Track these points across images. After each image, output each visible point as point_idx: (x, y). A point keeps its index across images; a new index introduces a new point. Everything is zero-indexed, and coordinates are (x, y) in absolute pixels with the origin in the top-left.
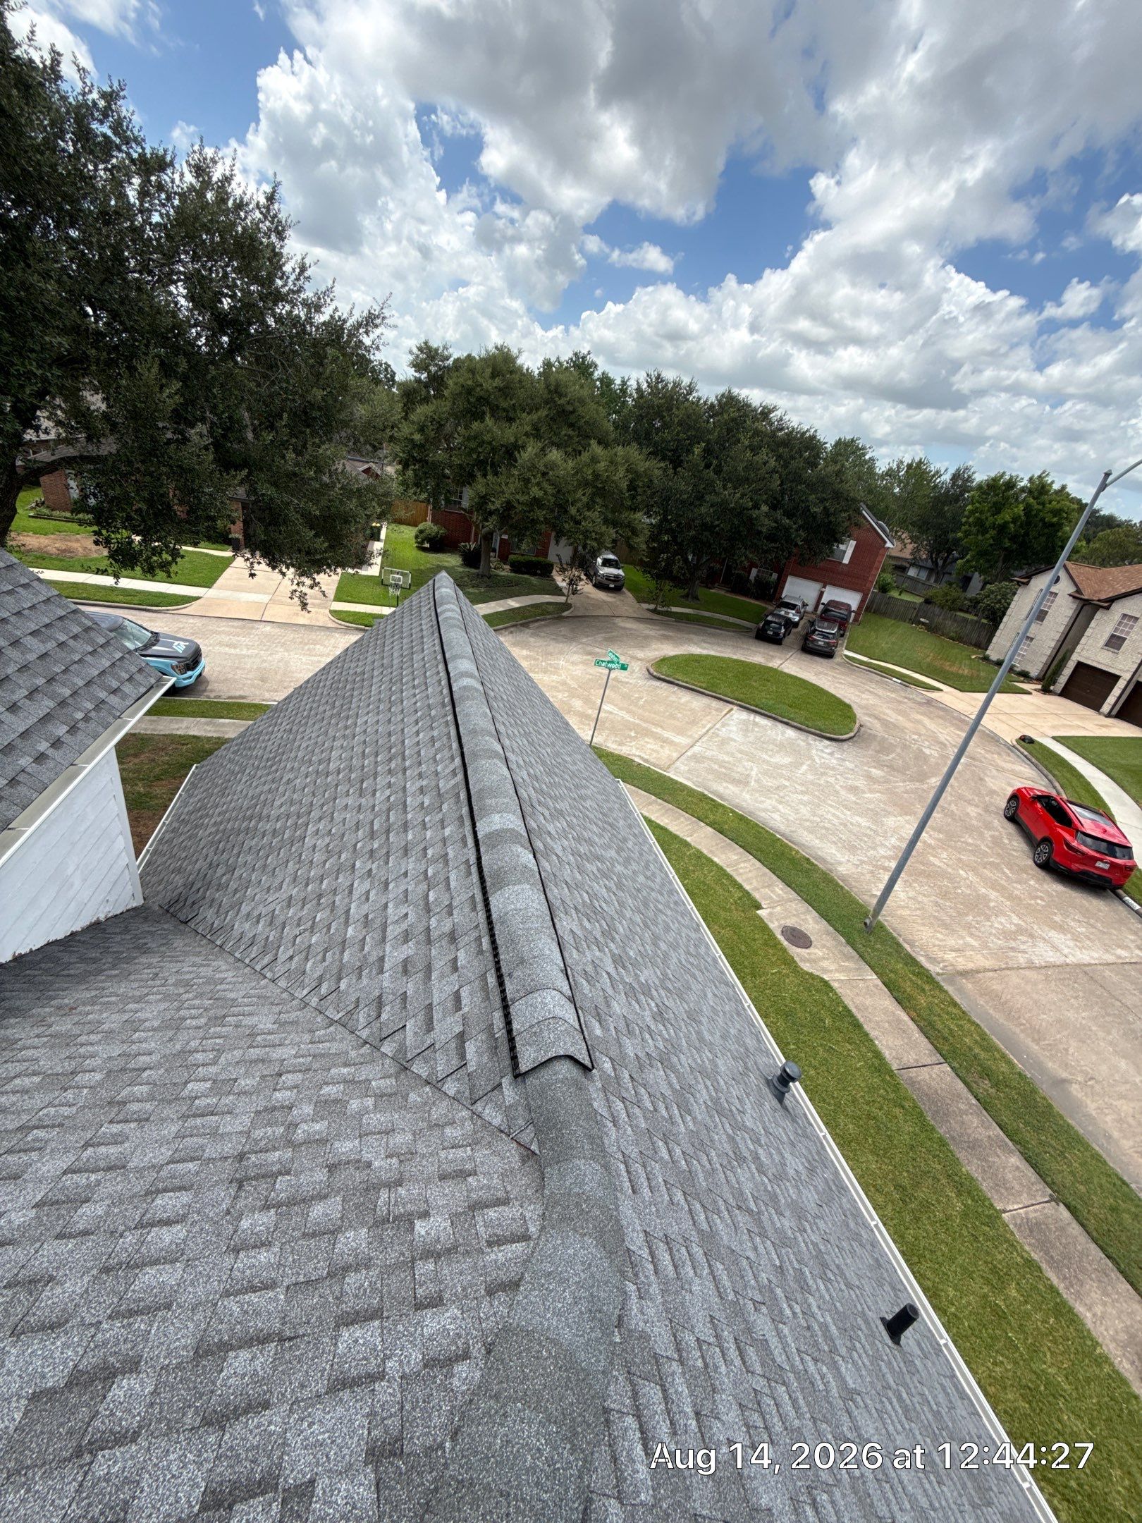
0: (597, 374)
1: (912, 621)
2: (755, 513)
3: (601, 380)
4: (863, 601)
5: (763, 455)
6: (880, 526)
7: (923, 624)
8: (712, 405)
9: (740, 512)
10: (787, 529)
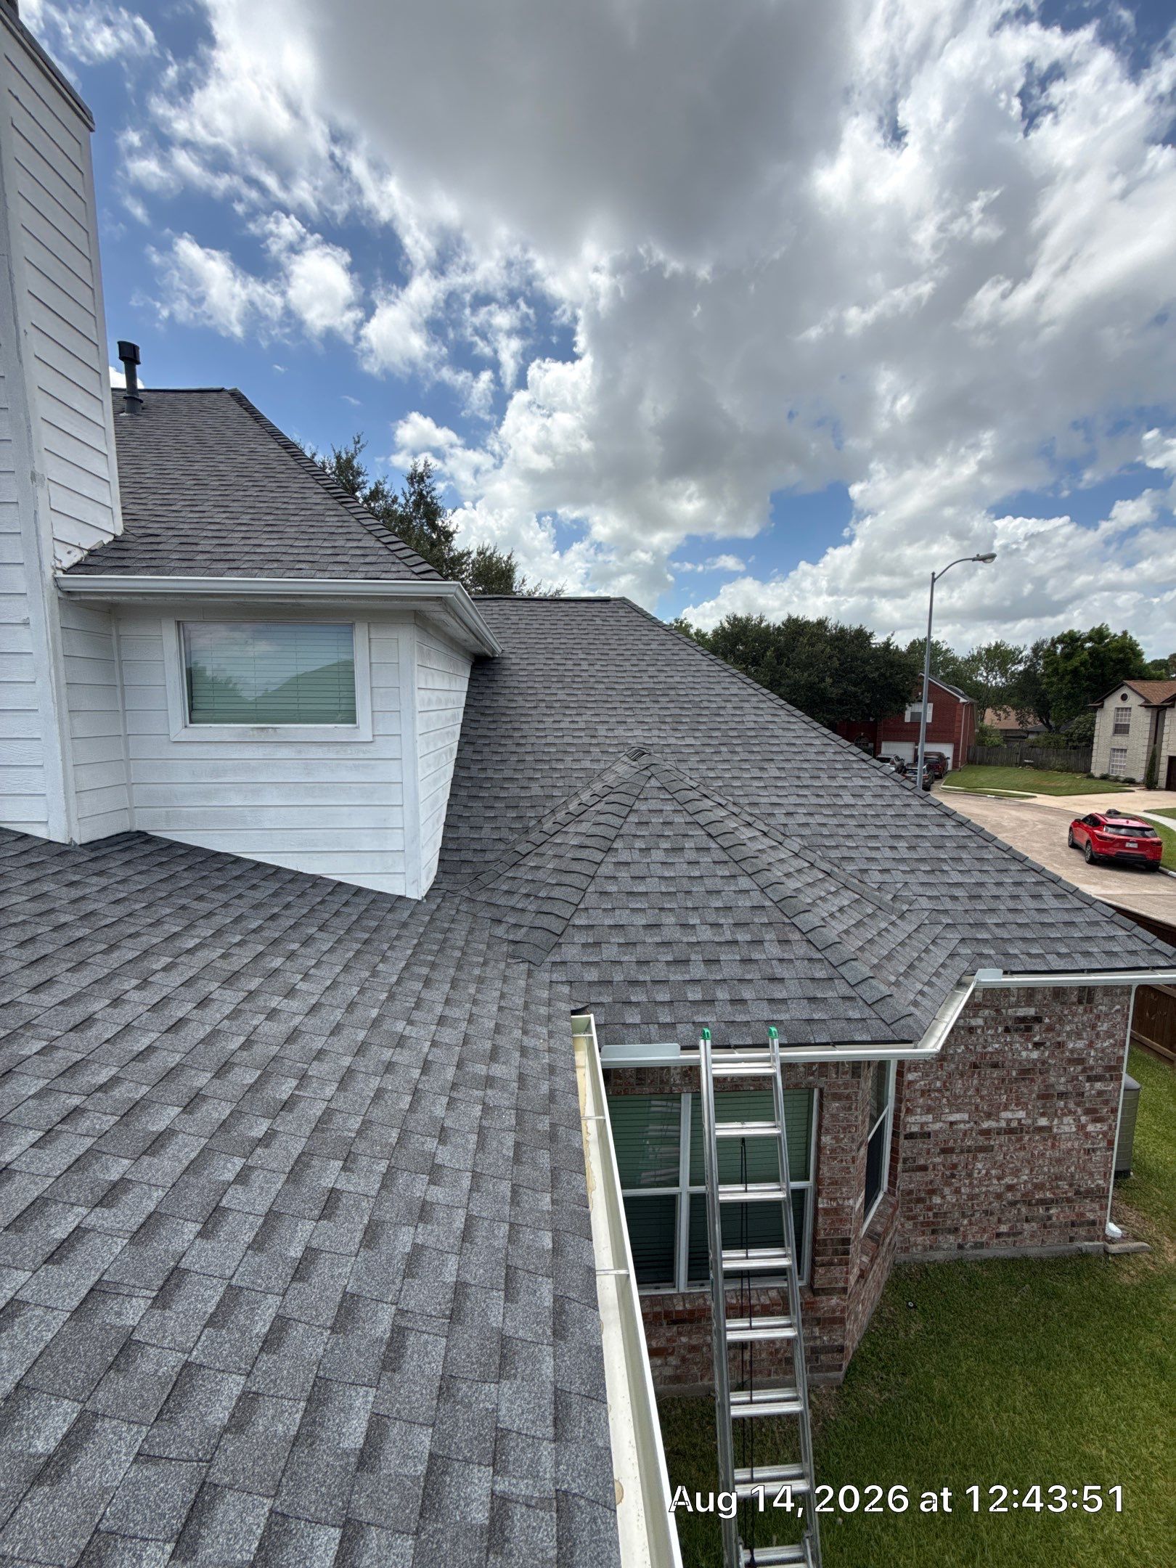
0: (692, 631)
1: (1017, 765)
2: (822, 685)
3: (696, 634)
4: (956, 751)
5: (820, 646)
6: (951, 689)
7: (1029, 764)
8: (779, 628)
9: (811, 687)
10: (855, 695)
